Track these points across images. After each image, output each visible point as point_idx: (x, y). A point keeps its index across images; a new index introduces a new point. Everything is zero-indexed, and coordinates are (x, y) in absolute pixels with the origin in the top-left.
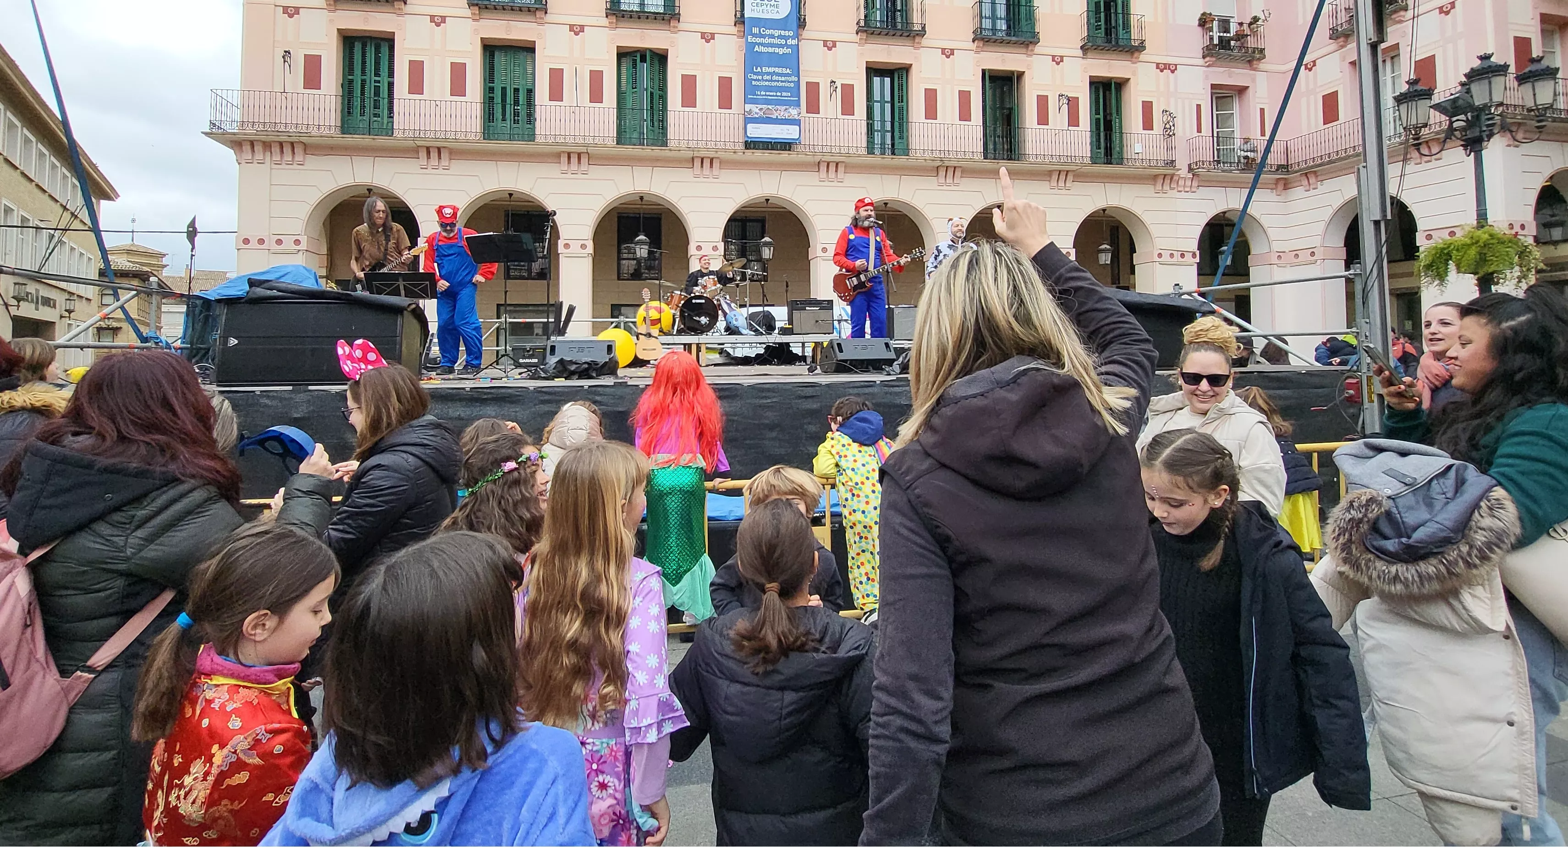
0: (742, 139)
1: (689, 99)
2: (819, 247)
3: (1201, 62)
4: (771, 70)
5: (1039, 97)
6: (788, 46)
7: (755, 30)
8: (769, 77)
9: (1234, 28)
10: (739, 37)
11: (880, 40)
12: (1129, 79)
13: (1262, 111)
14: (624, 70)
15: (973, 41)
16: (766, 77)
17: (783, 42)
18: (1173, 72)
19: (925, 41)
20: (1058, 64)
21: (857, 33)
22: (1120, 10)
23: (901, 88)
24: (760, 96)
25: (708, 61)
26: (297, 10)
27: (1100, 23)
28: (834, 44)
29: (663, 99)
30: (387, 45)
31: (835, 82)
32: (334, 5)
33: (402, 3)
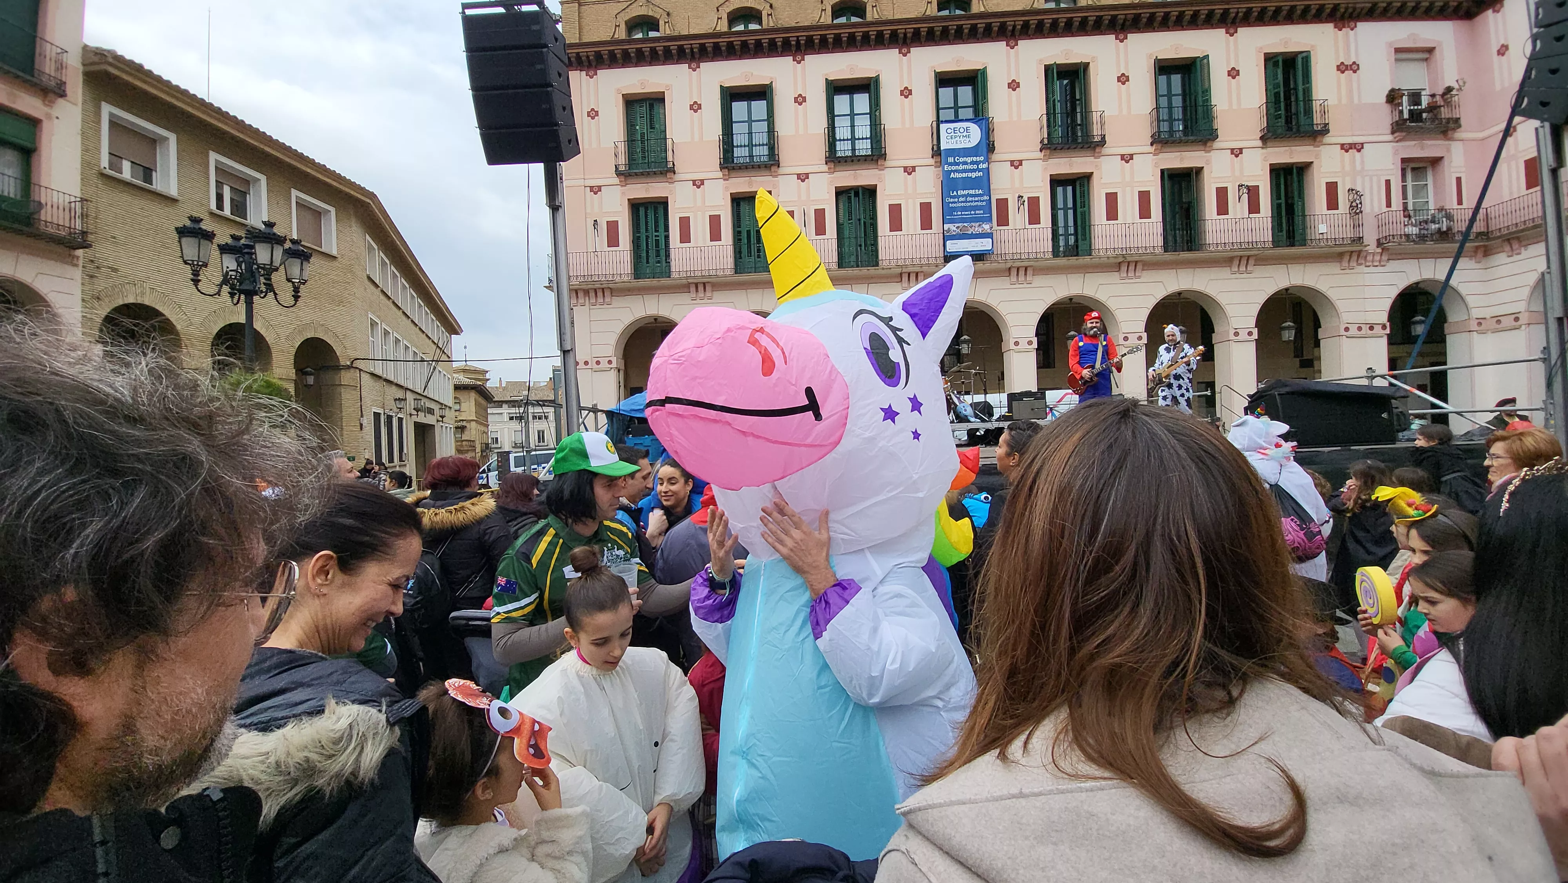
0: (942, 255)
1: (896, 224)
2: (1012, 341)
3: (1390, 137)
4: (966, 192)
5: (1219, 190)
6: (979, 170)
7: (951, 160)
8: (964, 199)
9: (1425, 101)
10: (936, 167)
11: (1061, 154)
12: (1312, 162)
13: (1459, 180)
14: (841, 206)
15: (1152, 144)
16: (961, 199)
17: (975, 167)
18: (1359, 151)
19: (1106, 150)
20: (1237, 156)
21: (1041, 151)
22: (1301, 97)
23: (1082, 194)
24: (956, 216)
25: (910, 191)
26: (600, 188)
27: (1280, 112)
28: (1020, 163)
29: (875, 227)
30: (665, 208)
31: (1021, 197)
32: (625, 181)
33: (672, 174)
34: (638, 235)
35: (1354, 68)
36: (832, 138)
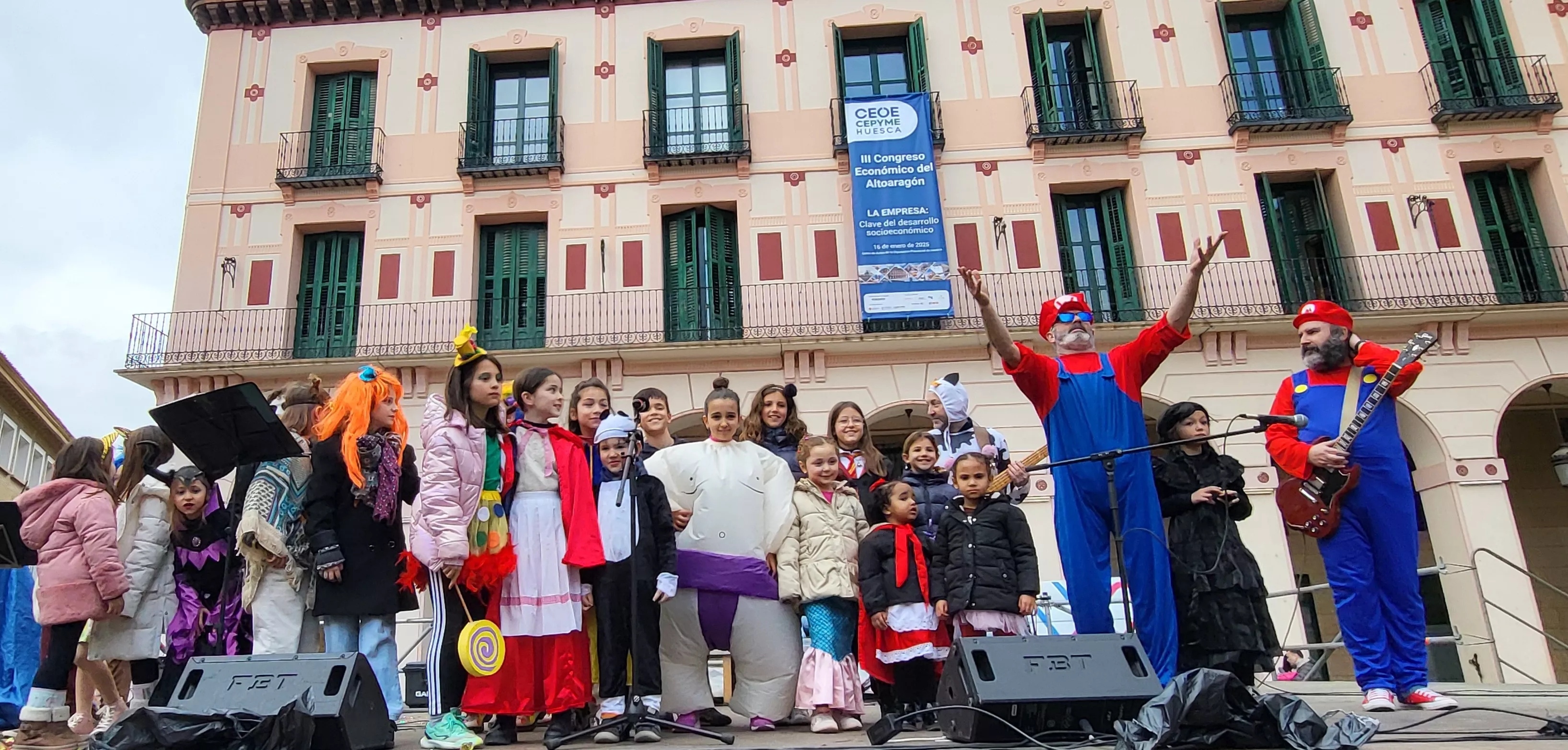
0: (857, 318)
1: (771, 267)
4: (895, 212)
5: (1371, 206)
6: (919, 176)
7: (866, 159)
8: (892, 223)
10: (841, 172)
11: (1067, 150)
12: (1541, 159)
14: (674, 237)
15: (1231, 133)
16: (887, 223)
17: (911, 170)
19: (1145, 145)
20: (1394, 150)
21: (1029, 145)
22: (1492, 52)
23: (1115, 218)
24: (881, 250)
25: (796, 211)
26: (248, 207)
27: (1460, 80)
28: (994, 165)
29: (733, 273)
30: (357, 240)
31: (1000, 219)
32: (294, 197)
33: (376, 184)
34: (309, 286)
36: (658, 129)
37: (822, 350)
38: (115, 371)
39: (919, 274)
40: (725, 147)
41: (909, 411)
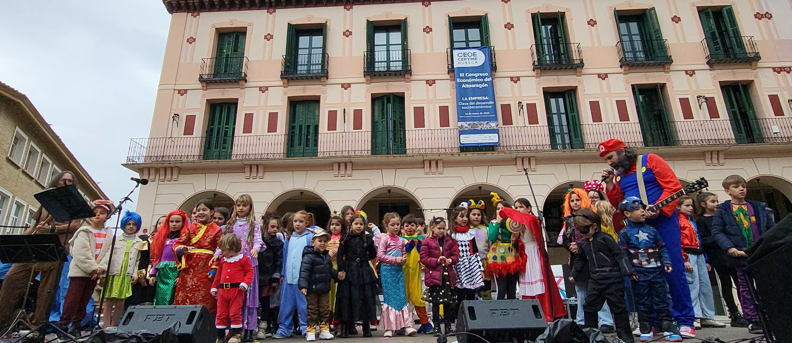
0: (457, 145)
1: (420, 122)
4: (475, 98)
5: (682, 100)
6: (486, 83)
7: (462, 75)
8: (473, 103)
10: (451, 80)
11: (550, 73)
12: (753, 81)
14: (376, 108)
15: (621, 67)
16: (471, 103)
17: (482, 80)
18: (788, 72)
19: (584, 71)
20: (691, 76)
21: (534, 70)
22: (731, 34)
23: (571, 103)
24: (468, 115)
25: (431, 97)
26: (186, 91)
27: (718, 46)
28: (518, 78)
29: (403, 124)
30: (235, 106)
31: (521, 103)
32: (206, 86)
33: (244, 82)
34: (212, 127)
35: (768, 16)
36: (371, 59)
37: (441, 160)
38: (121, 164)
39: (485, 126)
40: (400, 68)
41: (480, 188)
